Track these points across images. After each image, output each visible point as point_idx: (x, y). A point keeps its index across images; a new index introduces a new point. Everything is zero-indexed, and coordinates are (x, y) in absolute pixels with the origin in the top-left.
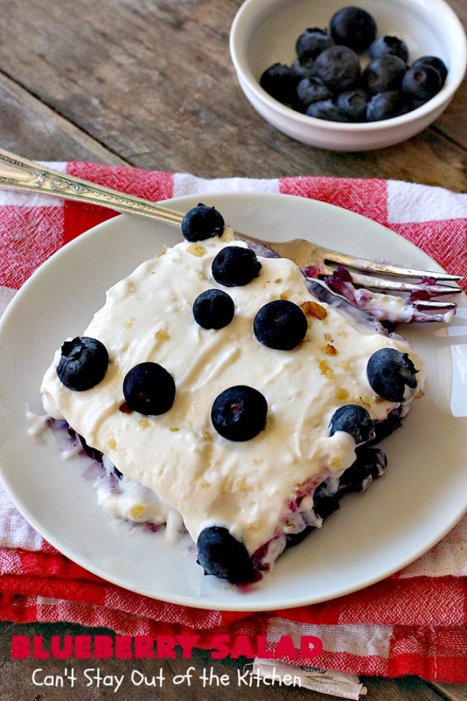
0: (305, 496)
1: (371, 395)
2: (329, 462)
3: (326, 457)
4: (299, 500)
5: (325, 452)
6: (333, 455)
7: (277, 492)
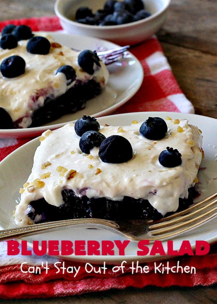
0: (40, 96)
1: (78, 67)
2: (53, 84)
3: (52, 82)
4: (37, 98)
5: (52, 80)
6: (55, 82)
7: (27, 93)
